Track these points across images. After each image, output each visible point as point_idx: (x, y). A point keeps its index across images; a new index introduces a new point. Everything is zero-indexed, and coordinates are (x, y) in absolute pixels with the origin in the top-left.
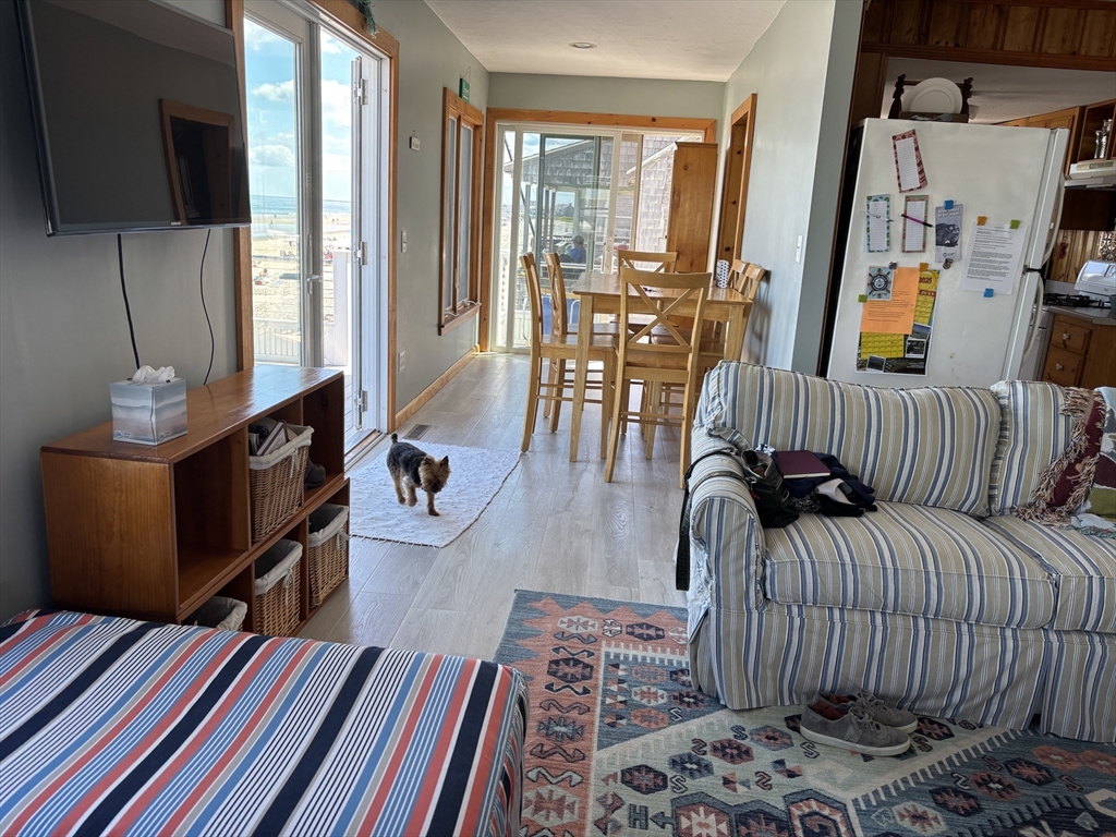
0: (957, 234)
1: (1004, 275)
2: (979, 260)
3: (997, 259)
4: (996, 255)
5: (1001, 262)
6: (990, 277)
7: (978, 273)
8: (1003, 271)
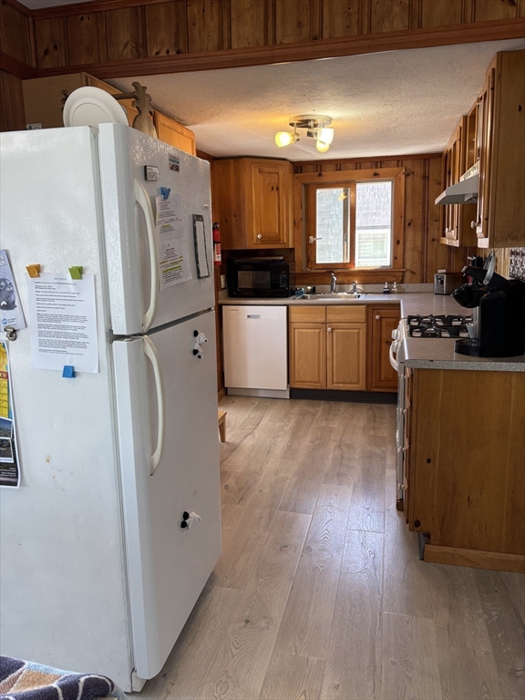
0: (12, 292)
1: (83, 346)
2: (48, 327)
3: (70, 324)
4: (68, 318)
5: (75, 328)
6: (68, 349)
7: (51, 344)
8: (81, 340)
